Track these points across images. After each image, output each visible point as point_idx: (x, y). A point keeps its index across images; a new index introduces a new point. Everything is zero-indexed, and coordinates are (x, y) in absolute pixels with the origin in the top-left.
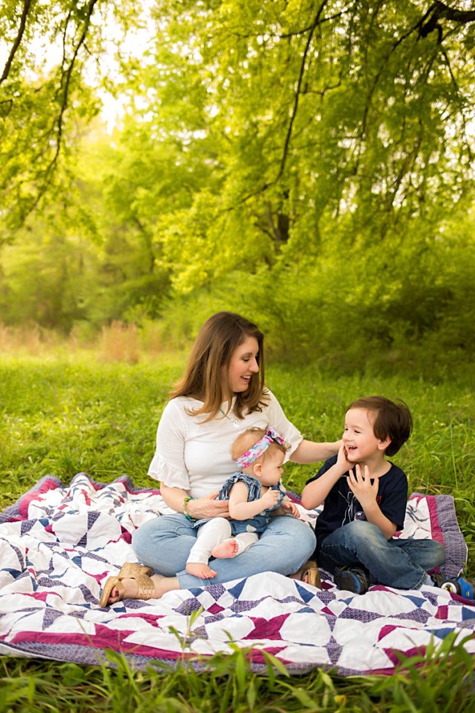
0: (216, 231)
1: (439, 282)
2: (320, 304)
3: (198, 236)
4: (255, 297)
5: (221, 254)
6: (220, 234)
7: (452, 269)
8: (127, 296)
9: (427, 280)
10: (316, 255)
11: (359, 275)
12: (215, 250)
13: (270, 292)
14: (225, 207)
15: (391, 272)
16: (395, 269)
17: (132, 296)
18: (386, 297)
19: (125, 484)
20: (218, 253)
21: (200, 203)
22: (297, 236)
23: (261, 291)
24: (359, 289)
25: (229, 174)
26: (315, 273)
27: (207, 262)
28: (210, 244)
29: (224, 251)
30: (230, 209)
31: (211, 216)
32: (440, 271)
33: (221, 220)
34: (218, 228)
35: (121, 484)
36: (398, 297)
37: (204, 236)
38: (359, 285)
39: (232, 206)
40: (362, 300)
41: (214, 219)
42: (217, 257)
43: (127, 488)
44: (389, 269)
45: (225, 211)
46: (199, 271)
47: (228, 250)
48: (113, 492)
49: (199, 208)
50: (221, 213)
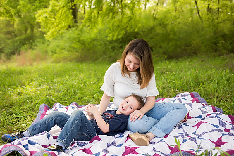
0: (59, 16)
2: (94, 40)
3: (52, 18)
4: (74, 39)
5: (61, 25)
6: (60, 17)
8: (18, 43)
12: (59, 23)
13: (79, 36)
14: (61, 6)
15: (120, 28)
16: (122, 27)
17: (20, 42)
19: (76, 104)
20: (60, 24)
21: (52, 5)
23: (75, 36)
27: (57, 28)
28: (57, 21)
29: (62, 23)
30: (64, 7)
31: (56, 10)
33: (60, 11)
34: (60, 15)
35: (75, 105)
37: (54, 18)
41: (58, 11)
42: (60, 26)
43: (77, 106)
47: (63, 23)
48: (74, 108)
49: (52, 7)
50: (60, 9)
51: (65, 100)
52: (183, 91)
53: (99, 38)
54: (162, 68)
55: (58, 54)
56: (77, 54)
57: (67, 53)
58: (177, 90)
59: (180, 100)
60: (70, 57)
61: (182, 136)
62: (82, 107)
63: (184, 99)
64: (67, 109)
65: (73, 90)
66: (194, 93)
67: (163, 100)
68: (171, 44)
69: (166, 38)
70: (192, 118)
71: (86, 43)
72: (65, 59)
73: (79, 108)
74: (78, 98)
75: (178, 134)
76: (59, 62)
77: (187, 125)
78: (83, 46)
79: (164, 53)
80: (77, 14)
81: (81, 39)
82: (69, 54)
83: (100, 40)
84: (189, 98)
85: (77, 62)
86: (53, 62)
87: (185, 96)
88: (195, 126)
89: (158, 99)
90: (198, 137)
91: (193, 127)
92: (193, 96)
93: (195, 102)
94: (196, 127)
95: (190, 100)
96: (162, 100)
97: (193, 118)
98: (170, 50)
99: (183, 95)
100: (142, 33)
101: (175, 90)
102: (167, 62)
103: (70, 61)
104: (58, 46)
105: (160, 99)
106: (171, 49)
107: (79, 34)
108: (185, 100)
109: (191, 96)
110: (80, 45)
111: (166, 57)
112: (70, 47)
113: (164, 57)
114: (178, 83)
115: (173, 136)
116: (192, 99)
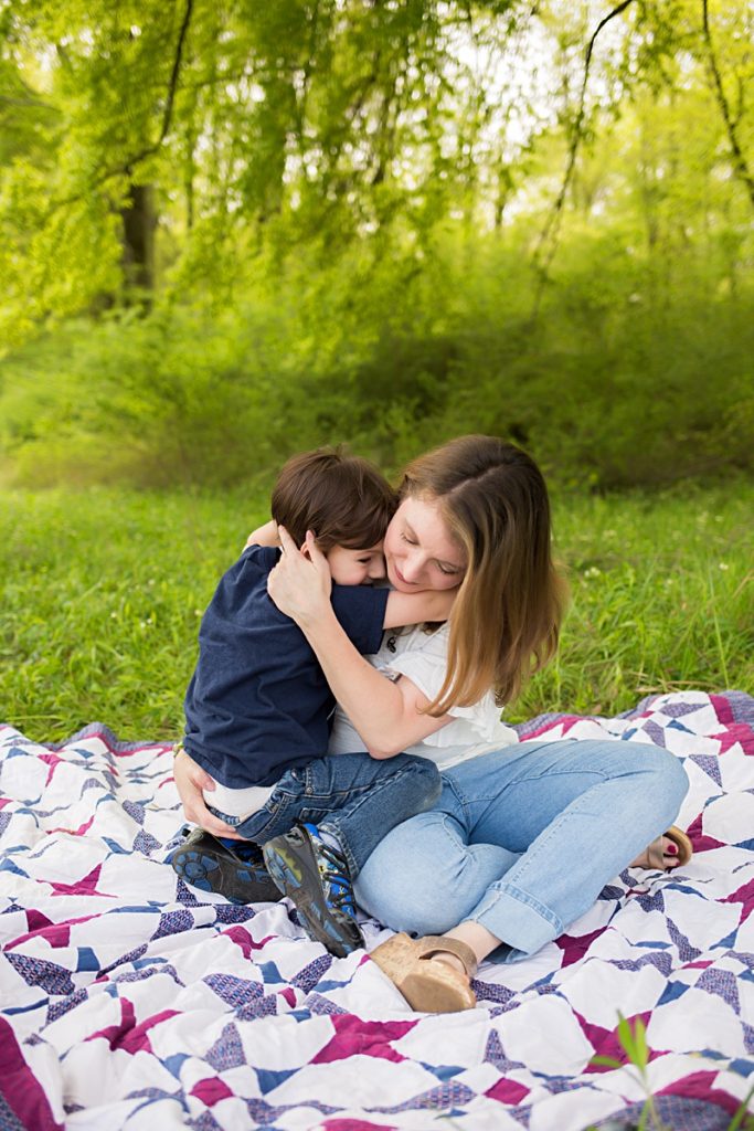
0: (48, 242)
1: (439, 329)
2: (232, 375)
3: (12, 251)
4: (129, 368)
5: (57, 287)
6: (55, 246)
7: (458, 306)
9: (418, 327)
10: (230, 284)
11: (305, 319)
12: (47, 278)
13: (155, 355)
14: (64, 194)
15: (358, 314)
16: (366, 306)
18: (351, 359)
19: (102, 737)
20: (51, 282)
21: (15, 187)
22: (196, 250)
23: (136, 355)
24: (305, 345)
25: (67, 132)
26: (228, 317)
27: (34, 302)
28: (37, 267)
29: (63, 280)
30: (75, 198)
31: (35, 212)
32: (441, 308)
33: (55, 220)
34: (51, 235)
35: (97, 739)
36: (369, 358)
37: (24, 251)
38: (305, 336)
39: (77, 191)
40: (311, 365)
42: (50, 292)
43: (108, 746)
44: (357, 308)
45: (62, 203)
46: (18, 318)
47: (70, 279)
48: (90, 759)
49: (14, 195)
50: (54, 206)
51: (48, 711)
52: (677, 678)
53: (252, 368)
54: (572, 539)
55: (45, 439)
56: (141, 445)
57: (87, 438)
58: (641, 674)
59: (655, 732)
60: (106, 458)
61: (658, 965)
62: (137, 755)
63: (681, 727)
64: (49, 767)
65: (98, 648)
66: (731, 694)
67: (565, 730)
68: (620, 412)
69: (598, 380)
70: (719, 845)
71: (189, 392)
72: (79, 472)
73: (117, 755)
74: (119, 697)
75: (640, 945)
76: (49, 485)
77: (688, 890)
78: (171, 406)
79: (587, 459)
80: (152, 239)
81: (164, 370)
82: (98, 446)
83: (264, 379)
84: (705, 721)
85: (139, 490)
86: (17, 485)
87: (686, 709)
88: (732, 899)
89: (540, 718)
90: (746, 968)
91: (723, 901)
92: (724, 713)
93: (738, 745)
94: (740, 905)
95: (712, 737)
96: (560, 727)
97: (723, 845)
98: (616, 443)
99: (676, 706)
100: (473, 352)
101: (631, 671)
102: (600, 506)
103: (105, 481)
104: (44, 402)
105: (551, 719)
106: (620, 440)
107: (152, 346)
108: (683, 732)
109: (717, 712)
110: (158, 401)
111: (594, 478)
112: (106, 407)
113: (585, 478)
114: (651, 634)
115: (614, 962)
116: (723, 729)
